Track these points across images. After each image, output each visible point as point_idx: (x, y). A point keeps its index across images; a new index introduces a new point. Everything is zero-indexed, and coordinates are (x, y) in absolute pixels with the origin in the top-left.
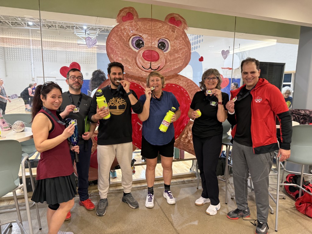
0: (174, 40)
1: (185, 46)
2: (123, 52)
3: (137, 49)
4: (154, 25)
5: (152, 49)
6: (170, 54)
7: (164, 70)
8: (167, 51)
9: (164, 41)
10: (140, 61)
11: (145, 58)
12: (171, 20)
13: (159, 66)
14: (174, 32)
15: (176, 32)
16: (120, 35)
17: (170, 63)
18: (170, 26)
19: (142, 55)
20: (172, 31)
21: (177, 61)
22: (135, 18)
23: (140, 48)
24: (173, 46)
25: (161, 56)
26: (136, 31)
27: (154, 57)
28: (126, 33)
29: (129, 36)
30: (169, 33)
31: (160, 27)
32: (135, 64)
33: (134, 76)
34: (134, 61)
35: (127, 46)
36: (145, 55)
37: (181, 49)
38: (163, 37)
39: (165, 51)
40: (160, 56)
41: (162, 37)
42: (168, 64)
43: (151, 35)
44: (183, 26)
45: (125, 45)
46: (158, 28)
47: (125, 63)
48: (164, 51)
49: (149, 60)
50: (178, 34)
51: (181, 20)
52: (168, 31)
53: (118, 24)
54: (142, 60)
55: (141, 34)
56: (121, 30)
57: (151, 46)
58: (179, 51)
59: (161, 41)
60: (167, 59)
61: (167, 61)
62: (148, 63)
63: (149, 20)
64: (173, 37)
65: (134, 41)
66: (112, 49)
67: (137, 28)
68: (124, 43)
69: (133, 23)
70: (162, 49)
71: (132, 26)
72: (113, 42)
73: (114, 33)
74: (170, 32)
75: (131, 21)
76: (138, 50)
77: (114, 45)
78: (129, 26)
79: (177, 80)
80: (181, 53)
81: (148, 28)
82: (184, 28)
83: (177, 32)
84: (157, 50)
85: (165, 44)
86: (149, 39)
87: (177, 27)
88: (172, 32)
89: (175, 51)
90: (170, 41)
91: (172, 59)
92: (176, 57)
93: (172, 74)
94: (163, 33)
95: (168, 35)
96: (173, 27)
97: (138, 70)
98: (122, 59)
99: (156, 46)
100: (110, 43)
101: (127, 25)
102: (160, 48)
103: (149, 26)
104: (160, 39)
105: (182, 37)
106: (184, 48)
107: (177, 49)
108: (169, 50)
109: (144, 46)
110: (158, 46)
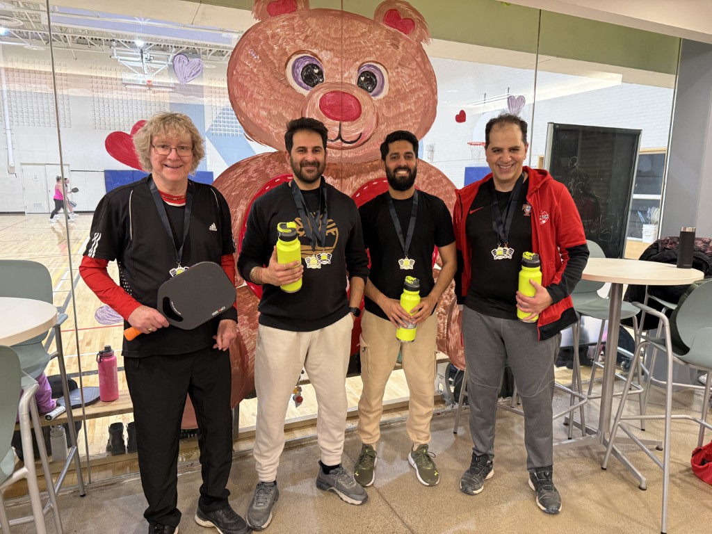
0: (397, 68)
1: (423, 83)
2: (271, 95)
3: (307, 89)
4: (347, 27)
5: (343, 90)
6: (388, 102)
7: (374, 144)
8: (381, 96)
9: (372, 70)
11: (326, 111)
12: (388, 16)
13: (361, 134)
14: (398, 48)
15: (400, 47)
16: (264, 50)
17: (387, 126)
18: (388, 31)
19: (317, 105)
20: (393, 44)
21: (404, 121)
22: (300, 8)
23: (313, 86)
24: (394, 84)
25: (366, 107)
26: (304, 41)
27: (349, 110)
28: (279, 46)
29: (285, 53)
30: (386, 50)
31: (363, 34)
35: (281, 81)
36: (327, 104)
37: (413, 91)
38: (371, 59)
39: (375, 95)
40: (362, 107)
41: (368, 59)
42: (383, 127)
43: (340, 53)
44: (418, 32)
45: (276, 78)
46: (359, 37)
48: (371, 94)
49: (337, 117)
50: (407, 52)
51: (414, 16)
52: (383, 44)
53: (258, 21)
54: (319, 116)
55: (315, 51)
56: (267, 38)
57: (342, 83)
58: (410, 94)
59: (367, 69)
60: (380, 115)
61: (380, 121)
62: (335, 125)
63: (335, 16)
64: (394, 60)
65: (298, 67)
66: (241, 86)
67: (305, 34)
68: (272, 73)
69: (296, 22)
70: (367, 90)
71: (293, 29)
72: (244, 70)
73: (246, 45)
74: (388, 48)
75: (291, 15)
76: (309, 92)
77: (247, 76)
78: (286, 28)
80: (415, 102)
81: (333, 35)
82: (421, 38)
83: (403, 46)
84: (355, 91)
85: (375, 77)
86: (336, 64)
87: (403, 34)
88: (392, 48)
89: (399, 95)
90: (386, 70)
91: (391, 115)
92: (402, 110)
94: (371, 49)
95: (381, 55)
96: (394, 34)
98: (270, 113)
99: (354, 82)
100: (236, 71)
101: (280, 25)
102: (362, 87)
103: (336, 31)
104: (365, 63)
105: (416, 61)
106: (421, 89)
107: (405, 90)
108: (385, 92)
109: (323, 81)
110: (359, 82)
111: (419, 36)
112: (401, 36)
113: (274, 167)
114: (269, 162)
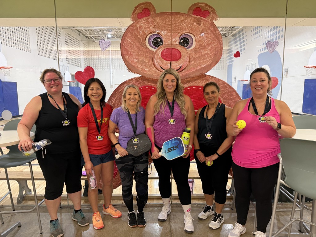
0: (200, 34)
1: (214, 40)
2: (139, 52)
3: (155, 48)
4: (174, 19)
5: (172, 47)
6: (195, 50)
7: (188, 70)
8: (191, 48)
9: (187, 36)
10: (158, 61)
11: (164, 57)
12: (195, 11)
13: (181, 66)
14: (200, 25)
15: (202, 24)
16: (136, 34)
17: (195, 62)
18: (195, 18)
19: (160, 55)
20: (197, 24)
21: (204, 59)
22: (151, 13)
23: (158, 47)
24: (199, 42)
25: (184, 54)
26: (153, 28)
27: (175, 56)
28: (142, 31)
29: (145, 34)
30: (194, 26)
31: (182, 21)
32: (153, 65)
33: (151, 78)
34: (151, 62)
35: (143, 46)
36: (164, 54)
37: (209, 44)
38: (186, 32)
39: (188, 48)
40: (182, 54)
41: (185, 32)
42: (192, 62)
43: (170, 31)
44: (211, 16)
45: (141, 45)
46: (180, 22)
47: (142, 65)
48: (186, 48)
49: (169, 59)
50: (205, 26)
51: (209, 9)
52: (193, 24)
53: (133, 22)
54: (160, 60)
55: (159, 31)
56: (137, 29)
57: (172, 44)
58: (207, 46)
59: (184, 36)
60: (191, 57)
61: (191, 60)
62: (168, 63)
63: (168, 15)
64: (198, 30)
65: (151, 39)
66: (126, 50)
67: (154, 25)
68: (139, 43)
69: (150, 20)
70: (184, 46)
71: (149, 23)
72: (127, 43)
73: (128, 32)
74: (195, 25)
75: (148, 17)
77: (128, 45)
78: (145, 23)
79: (204, 81)
80: (210, 50)
81: (167, 23)
82: (213, 18)
83: (203, 24)
84: (178, 47)
85: (188, 40)
86: (169, 36)
87: (203, 18)
88: (197, 25)
89: (201, 47)
90: (194, 36)
91: (197, 56)
92: (203, 54)
93: (198, 74)
94: (186, 27)
95: (192, 29)
96: (198, 19)
97: (156, 72)
98: (138, 60)
99: (178, 43)
100: (124, 44)
101: (143, 22)
102: (182, 45)
103: (169, 21)
104: (183, 34)
105: (210, 30)
106: (213, 42)
107: (204, 44)
108: (194, 46)
109: (162, 44)
110: (180, 43)
111: (212, 18)
112: (202, 19)
113: (140, 83)
114: (138, 81)
